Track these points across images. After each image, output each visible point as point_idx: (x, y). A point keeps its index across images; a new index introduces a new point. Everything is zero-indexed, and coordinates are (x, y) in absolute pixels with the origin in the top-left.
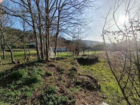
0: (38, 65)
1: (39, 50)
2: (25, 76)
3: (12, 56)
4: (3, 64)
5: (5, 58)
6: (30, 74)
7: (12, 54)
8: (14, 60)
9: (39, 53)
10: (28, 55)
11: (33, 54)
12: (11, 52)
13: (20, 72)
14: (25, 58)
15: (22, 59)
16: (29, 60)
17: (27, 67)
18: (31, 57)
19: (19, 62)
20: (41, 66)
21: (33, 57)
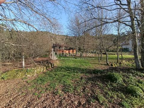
0: (137, 75)
1: (138, 55)
2: (120, 81)
3: (107, 58)
4: (101, 64)
5: (102, 59)
6: (125, 81)
7: (107, 56)
8: (108, 62)
9: (139, 59)
10: (120, 59)
11: (126, 58)
12: (107, 55)
13: (115, 75)
14: (118, 62)
15: (115, 62)
16: (122, 64)
17: (121, 72)
18: (124, 61)
19: (112, 65)
20: (141, 76)
21: (126, 61)
